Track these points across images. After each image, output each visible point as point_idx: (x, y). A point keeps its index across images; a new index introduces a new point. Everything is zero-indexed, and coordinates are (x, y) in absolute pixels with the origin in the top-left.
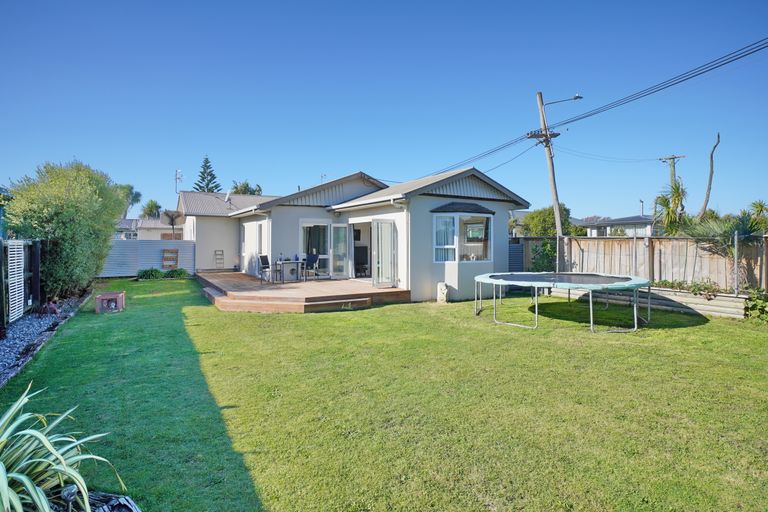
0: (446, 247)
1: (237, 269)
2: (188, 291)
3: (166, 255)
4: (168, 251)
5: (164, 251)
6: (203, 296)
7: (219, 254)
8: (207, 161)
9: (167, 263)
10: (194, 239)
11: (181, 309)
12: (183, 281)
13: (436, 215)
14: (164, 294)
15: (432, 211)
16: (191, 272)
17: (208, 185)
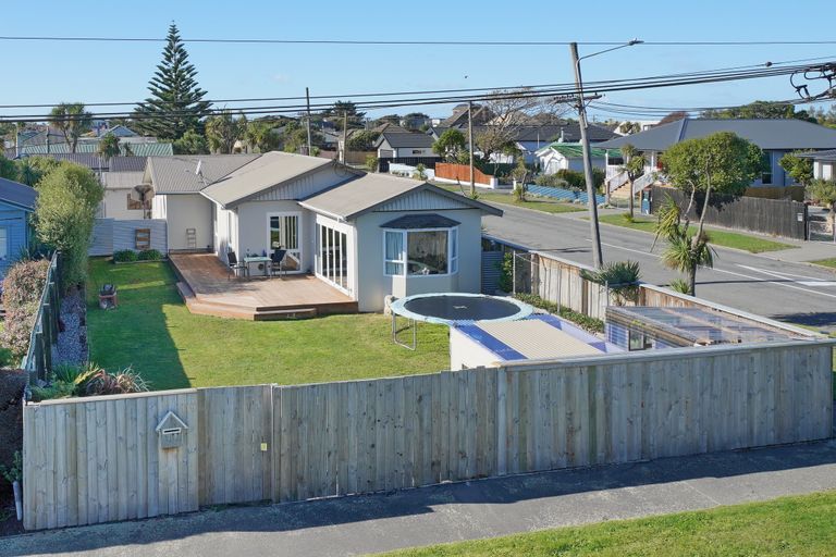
0: (394, 261)
1: (210, 249)
2: (162, 283)
3: (139, 236)
4: (140, 231)
5: (137, 231)
6: (176, 291)
7: (190, 234)
8: (174, 31)
9: (139, 244)
10: (165, 217)
11: (161, 308)
12: (157, 265)
13: (385, 230)
14: (143, 285)
15: (383, 226)
16: (163, 252)
17: (176, 68)
